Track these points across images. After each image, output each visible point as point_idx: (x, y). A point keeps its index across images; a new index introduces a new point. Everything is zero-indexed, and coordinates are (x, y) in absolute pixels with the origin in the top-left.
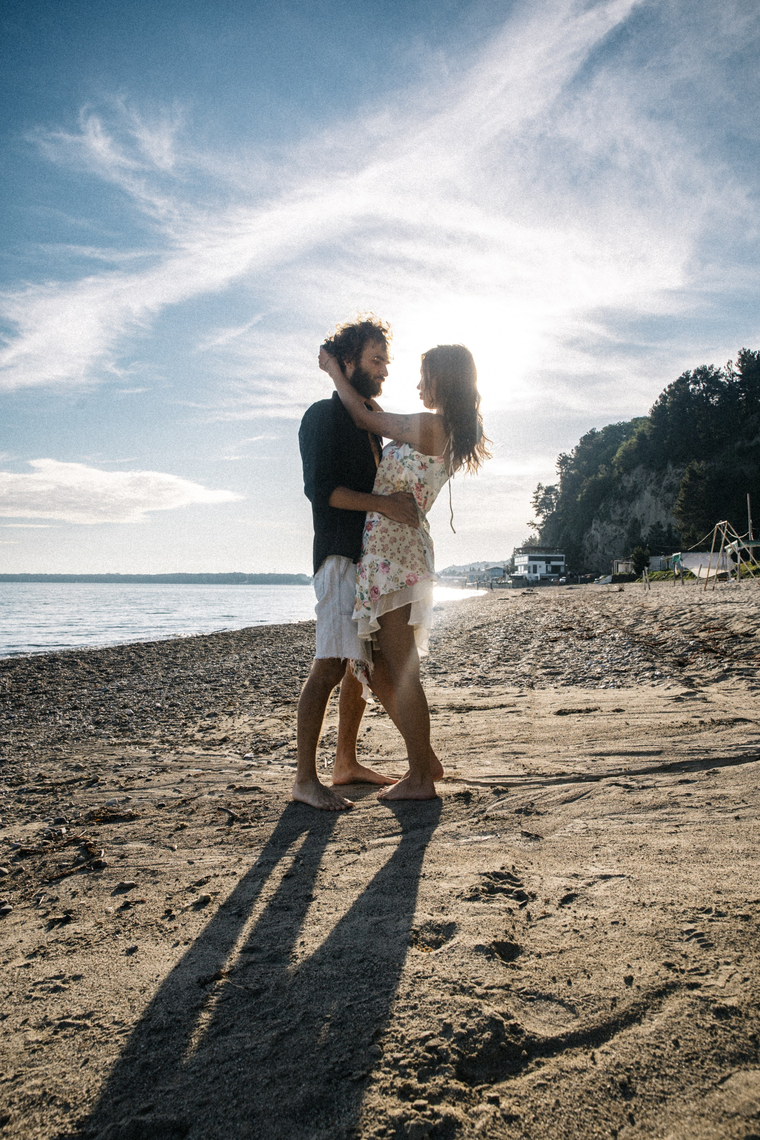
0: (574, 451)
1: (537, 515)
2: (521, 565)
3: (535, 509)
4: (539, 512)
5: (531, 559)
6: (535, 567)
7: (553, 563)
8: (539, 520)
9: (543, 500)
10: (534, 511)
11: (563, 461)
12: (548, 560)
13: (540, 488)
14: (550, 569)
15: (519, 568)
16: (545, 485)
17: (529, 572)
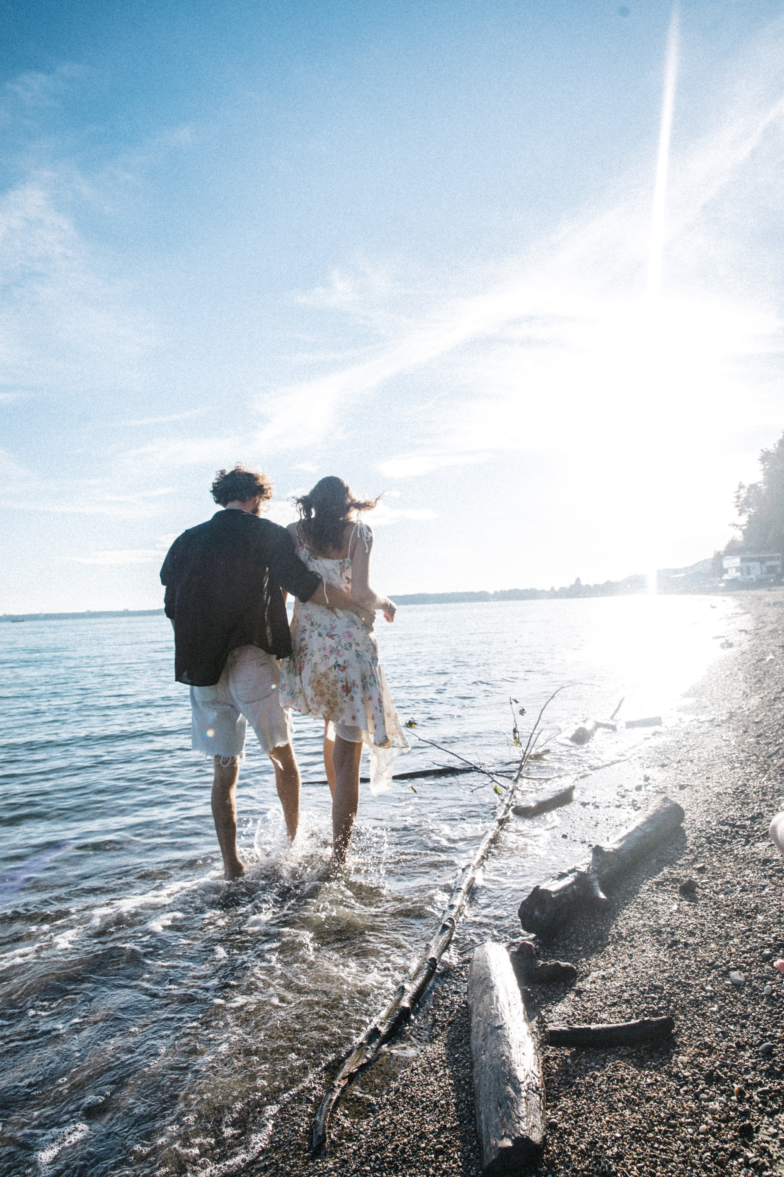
0: (777, 446)
1: (740, 515)
2: (731, 568)
3: (737, 509)
4: (741, 512)
5: (743, 560)
6: (748, 568)
7: (768, 563)
8: (744, 519)
9: (746, 499)
10: (736, 511)
11: (766, 457)
12: (762, 561)
13: (741, 487)
14: (764, 569)
15: (730, 570)
16: (747, 484)
17: (742, 574)
